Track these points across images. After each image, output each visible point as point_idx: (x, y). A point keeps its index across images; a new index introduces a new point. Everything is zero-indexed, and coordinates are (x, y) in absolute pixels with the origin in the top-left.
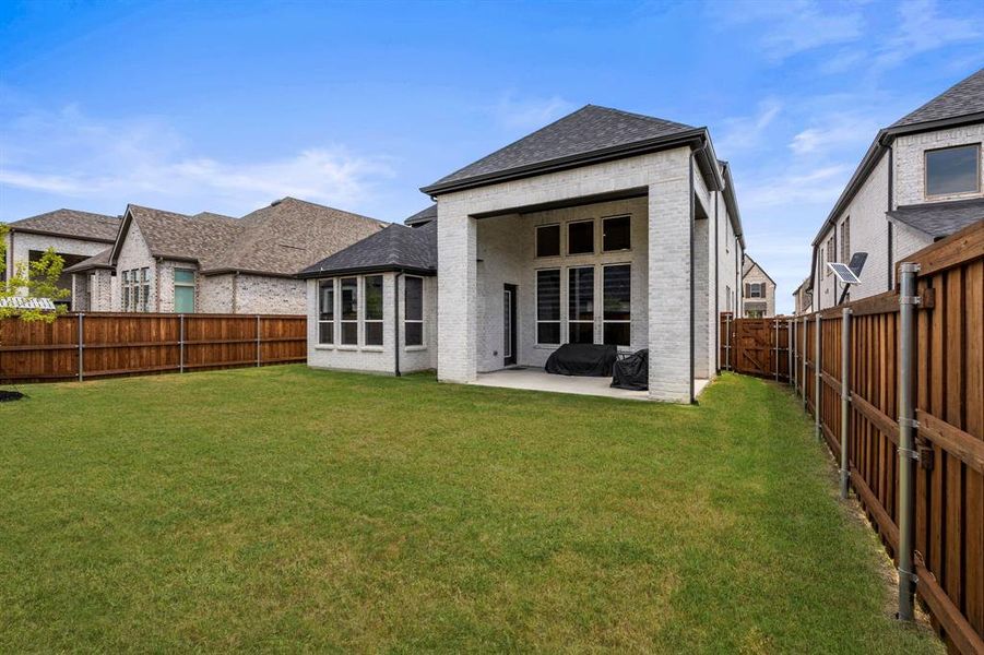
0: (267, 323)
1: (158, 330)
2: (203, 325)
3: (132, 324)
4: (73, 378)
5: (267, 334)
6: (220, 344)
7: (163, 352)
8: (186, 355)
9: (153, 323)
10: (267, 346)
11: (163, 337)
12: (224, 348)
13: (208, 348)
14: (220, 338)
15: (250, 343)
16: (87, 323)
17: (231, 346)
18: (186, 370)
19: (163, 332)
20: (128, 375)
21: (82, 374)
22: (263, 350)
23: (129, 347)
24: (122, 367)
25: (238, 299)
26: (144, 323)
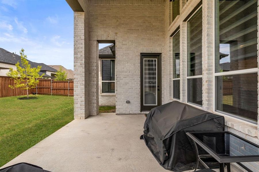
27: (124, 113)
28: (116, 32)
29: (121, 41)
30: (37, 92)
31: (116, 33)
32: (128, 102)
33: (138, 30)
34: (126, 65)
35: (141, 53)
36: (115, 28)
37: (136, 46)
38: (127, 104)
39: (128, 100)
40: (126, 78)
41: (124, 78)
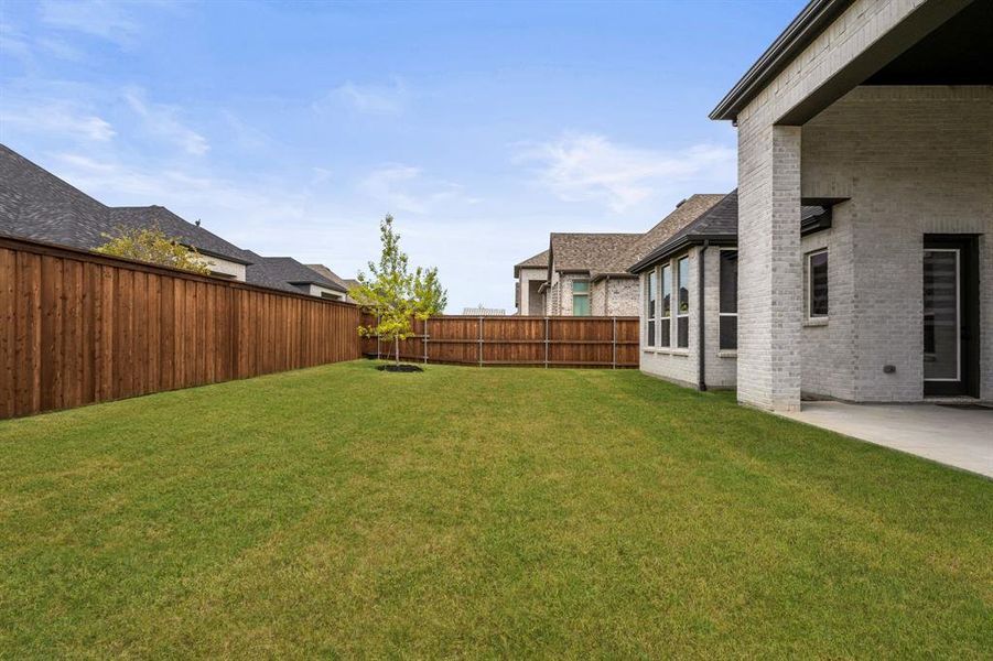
0: (624, 325)
1: (530, 330)
2: (565, 326)
3: (513, 325)
4: (477, 365)
5: (624, 336)
6: (579, 344)
7: (534, 349)
8: (550, 352)
9: (527, 324)
10: (624, 349)
11: (533, 336)
12: (582, 348)
13: (569, 348)
14: (579, 338)
15: (607, 344)
16: (485, 323)
17: (588, 348)
18: (550, 366)
19: (533, 332)
20: (509, 365)
21: (481, 362)
22: (619, 353)
23: (510, 344)
24: (506, 359)
25: (610, 303)
26: (520, 325)
27: (877, 400)
28: (855, 176)
29: (868, 200)
30: (379, 353)
31: (854, 180)
32: (890, 370)
33: (917, 169)
34: (884, 266)
35: (925, 235)
36: (850, 164)
37: (911, 215)
38: (885, 376)
39: (889, 363)
40: (882, 302)
41: (877, 302)
